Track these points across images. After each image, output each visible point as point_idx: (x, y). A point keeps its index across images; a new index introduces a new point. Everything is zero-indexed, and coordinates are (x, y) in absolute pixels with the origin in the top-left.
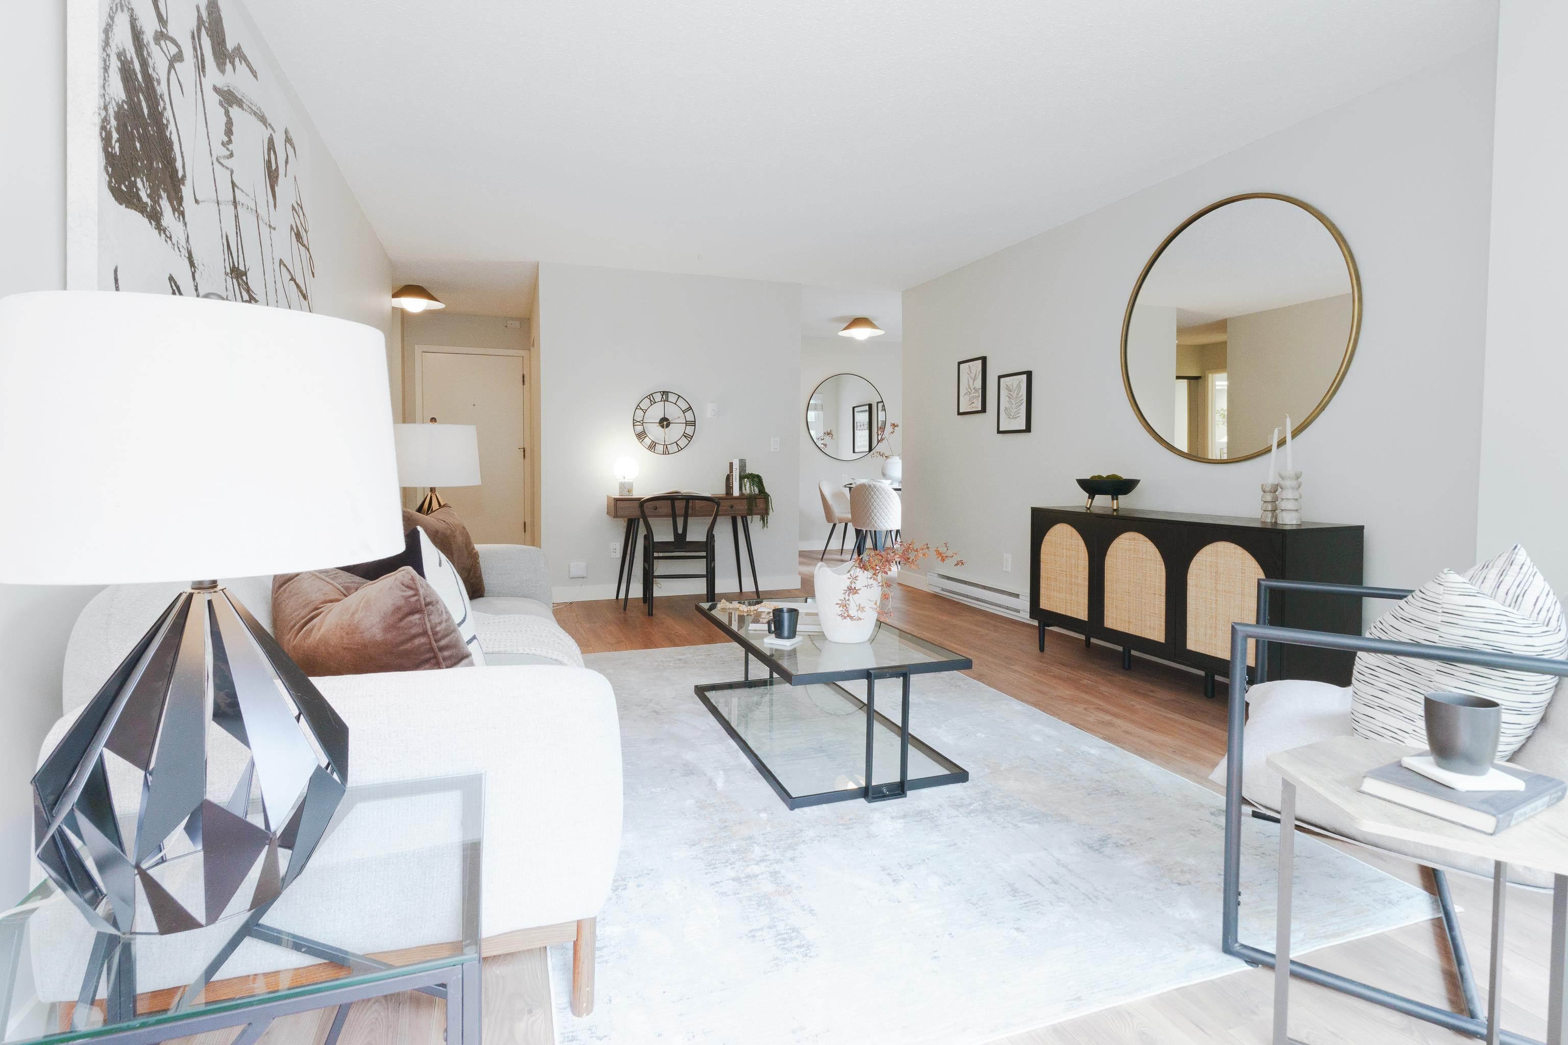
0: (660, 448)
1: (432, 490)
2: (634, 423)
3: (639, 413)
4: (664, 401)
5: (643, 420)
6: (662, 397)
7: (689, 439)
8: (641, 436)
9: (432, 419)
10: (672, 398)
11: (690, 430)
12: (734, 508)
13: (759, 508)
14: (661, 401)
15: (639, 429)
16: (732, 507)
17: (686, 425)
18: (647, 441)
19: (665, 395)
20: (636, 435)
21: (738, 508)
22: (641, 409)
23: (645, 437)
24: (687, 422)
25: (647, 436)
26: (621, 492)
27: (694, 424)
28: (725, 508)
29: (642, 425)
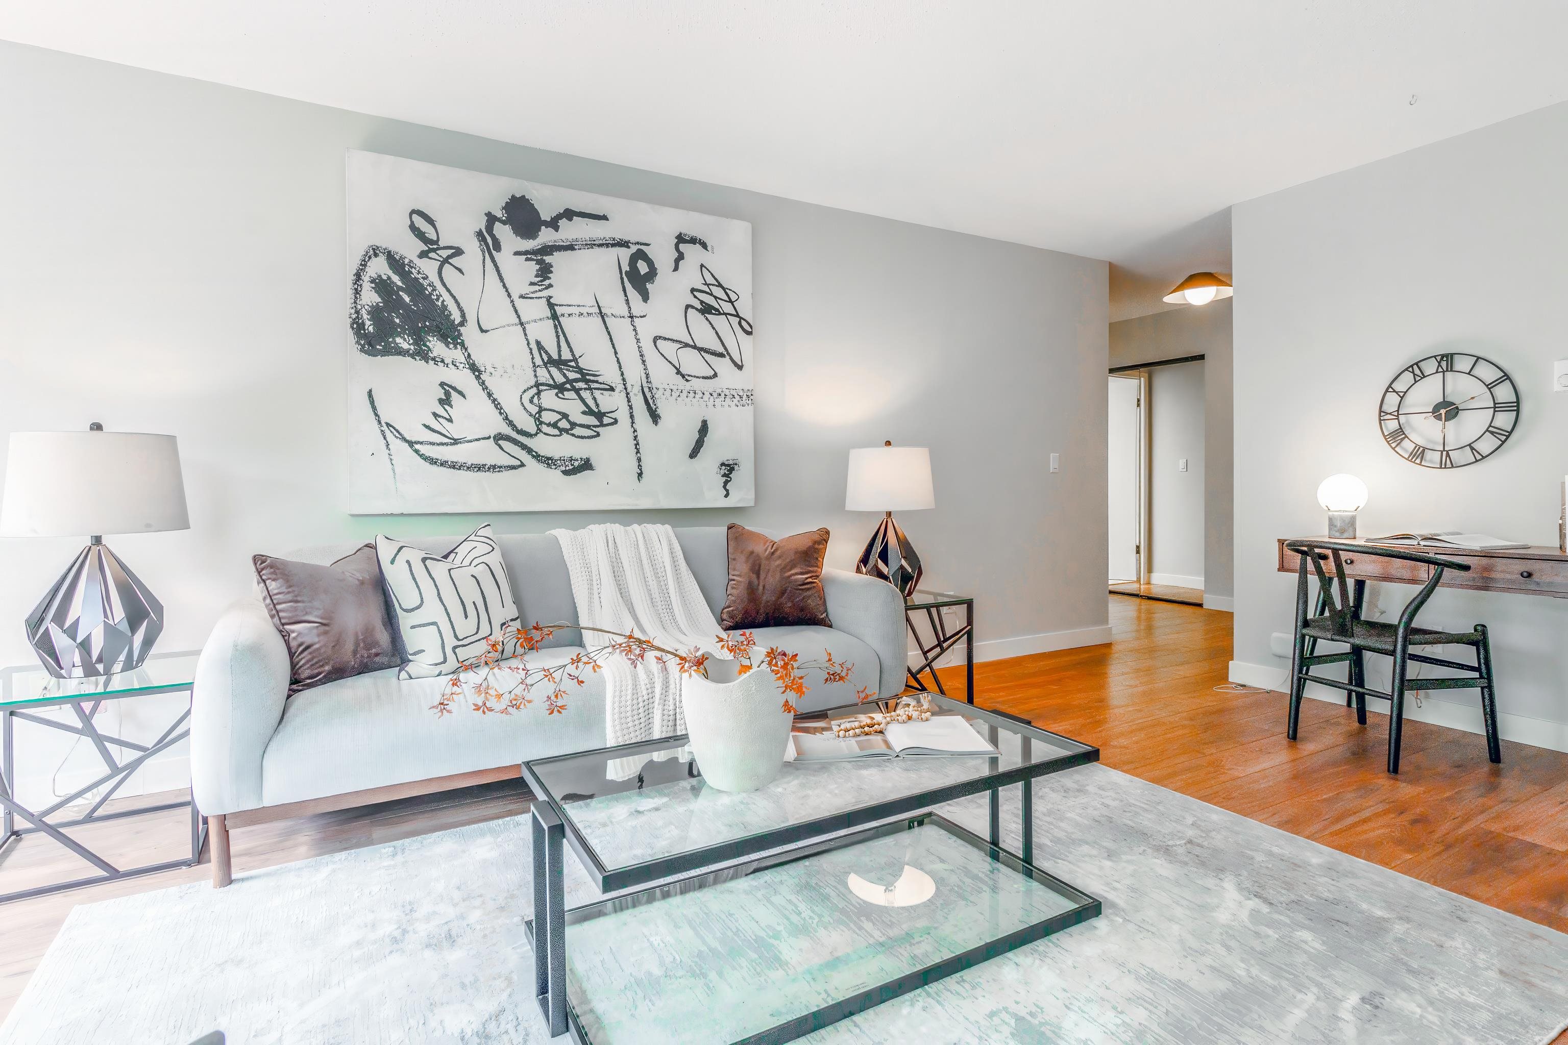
0: (1433, 457)
1: (886, 516)
2: (1380, 416)
3: (1392, 398)
4: (1444, 372)
5: (1398, 411)
6: (1439, 365)
7: (1503, 438)
8: (1397, 436)
9: (887, 441)
10: (1462, 363)
11: (1504, 420)
14: (1437, 372)
15: (1392, 425)
17: (1495, 411)
18: (1408, 446)
19: (1447, 361)
20: (1385, 436)
21: (1546, 579)
22: (1394, 391)
23: (1402, 440)
24: (1497, 405)
25: (1406, 437)
26: (1329, 532)
27: (1516, 408)
28: (1508, 576)
29: (1398, 419)
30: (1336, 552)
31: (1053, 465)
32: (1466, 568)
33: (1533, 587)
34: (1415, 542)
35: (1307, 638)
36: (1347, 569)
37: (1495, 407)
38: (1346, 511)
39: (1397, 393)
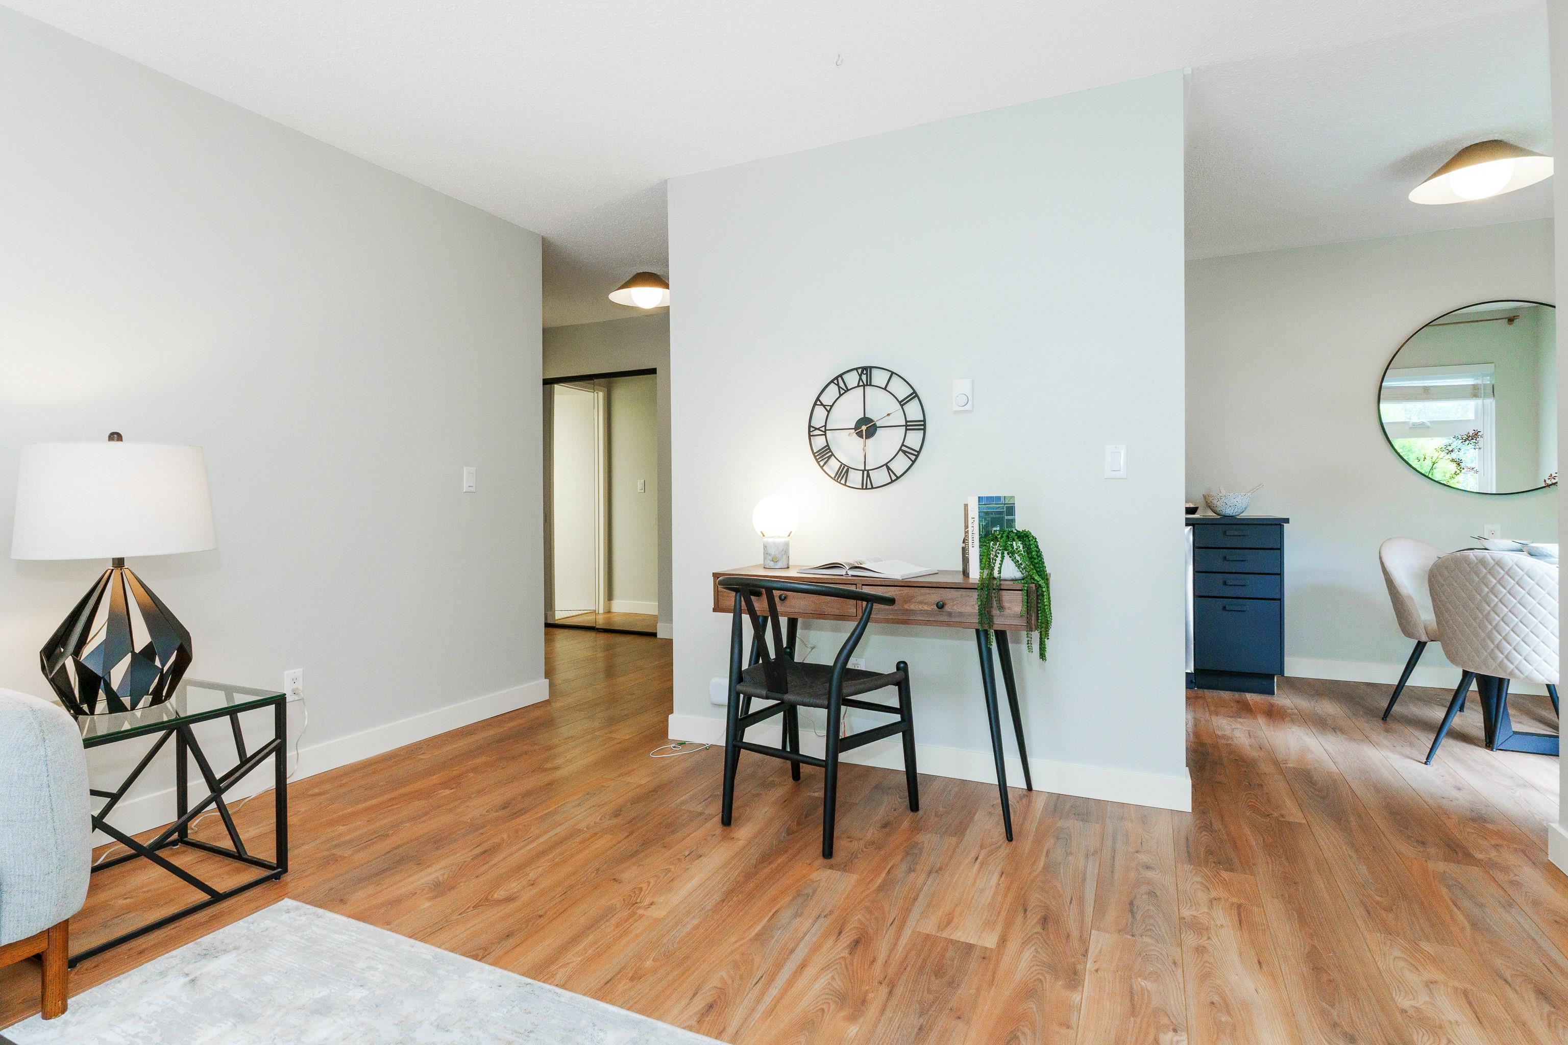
0: (855, 478)
1: (119, 563)
2: (809, 432)
3: (820, 412)
4: (864, 386)
5: (825, 426)
6: (860, 379)
7: (913, 458)
8: (824, 455)
9: (113, 434)
10: (879, 378)
11: (914, 439)
12: (947, 608)
13: (1007, 612)
14: (858, 386)
15: (819, 442)
16: (941, 606)
17: (907, 430)
18: (834, 464)
19: (866, 374)
20: (814, 454)
21: (957, 609)
22: (822, 404)
23: (829, 457)
24: (908, 424)
25: (833, 454)
26: (764, 561)
27: (922, 427)
28: (926, 607)
29: (825, 435)
30: (770, 591)
31: (467, 482)
32: (891, 601)
33: (946, 619)
34: (842, 572)
35: (742, 696)
36: (780, 608)
37: (906, 426)
38: (780, 537)
39: (824, 406)
